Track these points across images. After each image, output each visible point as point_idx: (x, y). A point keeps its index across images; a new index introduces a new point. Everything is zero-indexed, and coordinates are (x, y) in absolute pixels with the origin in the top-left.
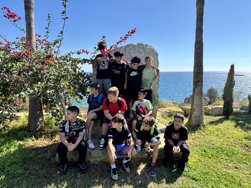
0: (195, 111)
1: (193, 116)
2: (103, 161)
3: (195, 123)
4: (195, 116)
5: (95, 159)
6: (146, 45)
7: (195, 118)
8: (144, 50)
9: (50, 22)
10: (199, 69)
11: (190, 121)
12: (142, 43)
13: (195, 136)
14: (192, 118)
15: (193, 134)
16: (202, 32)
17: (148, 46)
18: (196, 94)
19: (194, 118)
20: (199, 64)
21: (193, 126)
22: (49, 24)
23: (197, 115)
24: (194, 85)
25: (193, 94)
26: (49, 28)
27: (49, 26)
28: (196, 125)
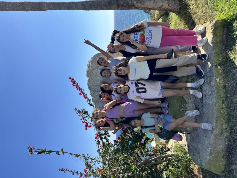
0: (162, 6)
1: (168, 7)
2: (227, 121)
3: (177, 5)
4: (168, 6)
5: (224, 131)
6: (88, 67)
7: (170, 5)
8: (94, 70)
9: (67, 169)
10: (113, 4)
11: (175, 10)
12: (86, 72)
13: (193, 5)
14: (171, 8)
15: (191, 7)
16: (72, 3)
17: (89, 65)
18: (142, 6)
19: (170, 7)
20: (108, 4)
21: (180, 7)
22: (69, 171)
23: (167, 3)
24: (131, 9)
25: (142, 9)
26: (73, 171)
27: (71, 171)
28: (179, 4)
